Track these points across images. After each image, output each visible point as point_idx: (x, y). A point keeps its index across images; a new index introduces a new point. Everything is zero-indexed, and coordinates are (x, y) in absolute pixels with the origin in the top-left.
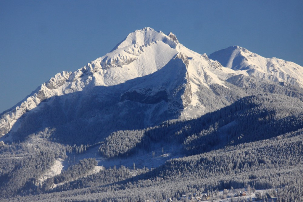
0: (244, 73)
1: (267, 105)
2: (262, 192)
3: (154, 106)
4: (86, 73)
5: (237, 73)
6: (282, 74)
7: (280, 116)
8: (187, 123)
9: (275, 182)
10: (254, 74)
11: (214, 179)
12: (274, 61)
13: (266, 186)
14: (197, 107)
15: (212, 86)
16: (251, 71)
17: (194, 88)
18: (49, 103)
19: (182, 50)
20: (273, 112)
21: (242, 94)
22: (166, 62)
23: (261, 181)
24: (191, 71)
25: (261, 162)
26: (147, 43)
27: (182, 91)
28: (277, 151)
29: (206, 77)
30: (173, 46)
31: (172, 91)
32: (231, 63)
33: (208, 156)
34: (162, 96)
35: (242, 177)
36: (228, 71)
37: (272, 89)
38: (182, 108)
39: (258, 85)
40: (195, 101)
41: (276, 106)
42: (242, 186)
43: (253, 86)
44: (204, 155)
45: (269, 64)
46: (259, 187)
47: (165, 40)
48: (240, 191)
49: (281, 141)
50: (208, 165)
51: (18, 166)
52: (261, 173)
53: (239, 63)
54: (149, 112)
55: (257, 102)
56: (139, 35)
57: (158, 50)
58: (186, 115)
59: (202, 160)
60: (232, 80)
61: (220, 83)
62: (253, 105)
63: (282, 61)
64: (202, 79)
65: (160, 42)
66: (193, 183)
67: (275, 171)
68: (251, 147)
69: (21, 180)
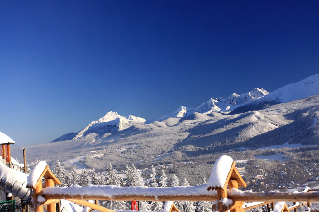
0: (132, 120)
1: (137, 127)
2: (137, 145)
3: (113, 128)
4: (98, 121)
5: (130, 120)
6: (140, 121)
7: (140, 129)
8: (120, 131)
9: (140, 143)
10: (134, 121)
11: (127, 143)
12: (138, 118)
13: (138, 144)
14: (122, 128)
15: (125, 123)
16: (133, 120)
17: (122, 124)
18: (91, 128)
19: (119, 116)
20: (139, 128)
21: (132, 125)
22: (115, 119)
23: (137, 143)
24: (121, 120)
25: (137, 139)
26: (111, 114)
27: (119, 125)
28: (140, 136)
29: (124, 121)
30: (117, 115)
31: (117, 125)
32: (129, 118)
33: (126, 138)
34: (115, 126)
35: (133, 142)
36: (129, 120)
37: (138, 124)
38: (119, 128)
39: (135, 123)
40: (122, 127)
41: (139, 127)
42: (133, 144)
43: (134, 123)
44: (125, 138)
45: (137, 118)
46: (137, 144)
47: (115, 114)
48: (133, 145)
49: (140, 134)
50: (126, 140)
51: (85, 141)
52: (137, 141)
53: (131, 118)
54: (112, 129)
55: (135, 126)
56: (110, 113)
57: (114, 116)
58: (120, 130)
59: (124, 139)
60: (130, 122)
61: (127, 123)
62: (134, 127)
63: (140, 118)
64: (123, 122)
65: (114, 114)
66: (122, 144)
67: (140, 141)
68: (135, 136)
69: (86, 144)
